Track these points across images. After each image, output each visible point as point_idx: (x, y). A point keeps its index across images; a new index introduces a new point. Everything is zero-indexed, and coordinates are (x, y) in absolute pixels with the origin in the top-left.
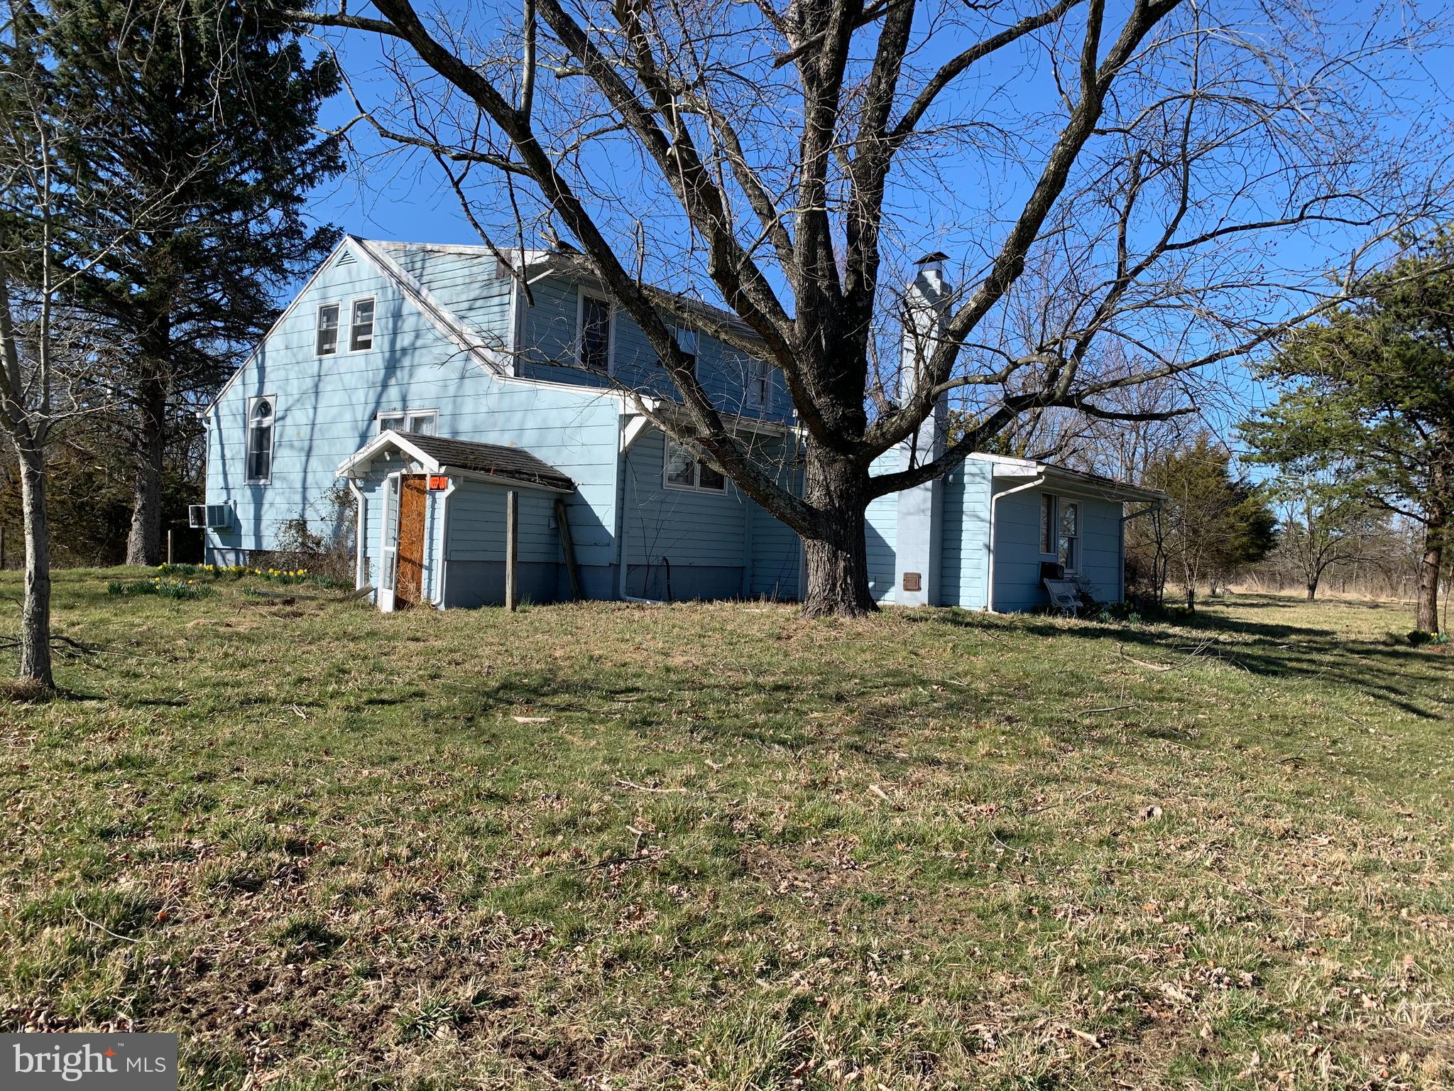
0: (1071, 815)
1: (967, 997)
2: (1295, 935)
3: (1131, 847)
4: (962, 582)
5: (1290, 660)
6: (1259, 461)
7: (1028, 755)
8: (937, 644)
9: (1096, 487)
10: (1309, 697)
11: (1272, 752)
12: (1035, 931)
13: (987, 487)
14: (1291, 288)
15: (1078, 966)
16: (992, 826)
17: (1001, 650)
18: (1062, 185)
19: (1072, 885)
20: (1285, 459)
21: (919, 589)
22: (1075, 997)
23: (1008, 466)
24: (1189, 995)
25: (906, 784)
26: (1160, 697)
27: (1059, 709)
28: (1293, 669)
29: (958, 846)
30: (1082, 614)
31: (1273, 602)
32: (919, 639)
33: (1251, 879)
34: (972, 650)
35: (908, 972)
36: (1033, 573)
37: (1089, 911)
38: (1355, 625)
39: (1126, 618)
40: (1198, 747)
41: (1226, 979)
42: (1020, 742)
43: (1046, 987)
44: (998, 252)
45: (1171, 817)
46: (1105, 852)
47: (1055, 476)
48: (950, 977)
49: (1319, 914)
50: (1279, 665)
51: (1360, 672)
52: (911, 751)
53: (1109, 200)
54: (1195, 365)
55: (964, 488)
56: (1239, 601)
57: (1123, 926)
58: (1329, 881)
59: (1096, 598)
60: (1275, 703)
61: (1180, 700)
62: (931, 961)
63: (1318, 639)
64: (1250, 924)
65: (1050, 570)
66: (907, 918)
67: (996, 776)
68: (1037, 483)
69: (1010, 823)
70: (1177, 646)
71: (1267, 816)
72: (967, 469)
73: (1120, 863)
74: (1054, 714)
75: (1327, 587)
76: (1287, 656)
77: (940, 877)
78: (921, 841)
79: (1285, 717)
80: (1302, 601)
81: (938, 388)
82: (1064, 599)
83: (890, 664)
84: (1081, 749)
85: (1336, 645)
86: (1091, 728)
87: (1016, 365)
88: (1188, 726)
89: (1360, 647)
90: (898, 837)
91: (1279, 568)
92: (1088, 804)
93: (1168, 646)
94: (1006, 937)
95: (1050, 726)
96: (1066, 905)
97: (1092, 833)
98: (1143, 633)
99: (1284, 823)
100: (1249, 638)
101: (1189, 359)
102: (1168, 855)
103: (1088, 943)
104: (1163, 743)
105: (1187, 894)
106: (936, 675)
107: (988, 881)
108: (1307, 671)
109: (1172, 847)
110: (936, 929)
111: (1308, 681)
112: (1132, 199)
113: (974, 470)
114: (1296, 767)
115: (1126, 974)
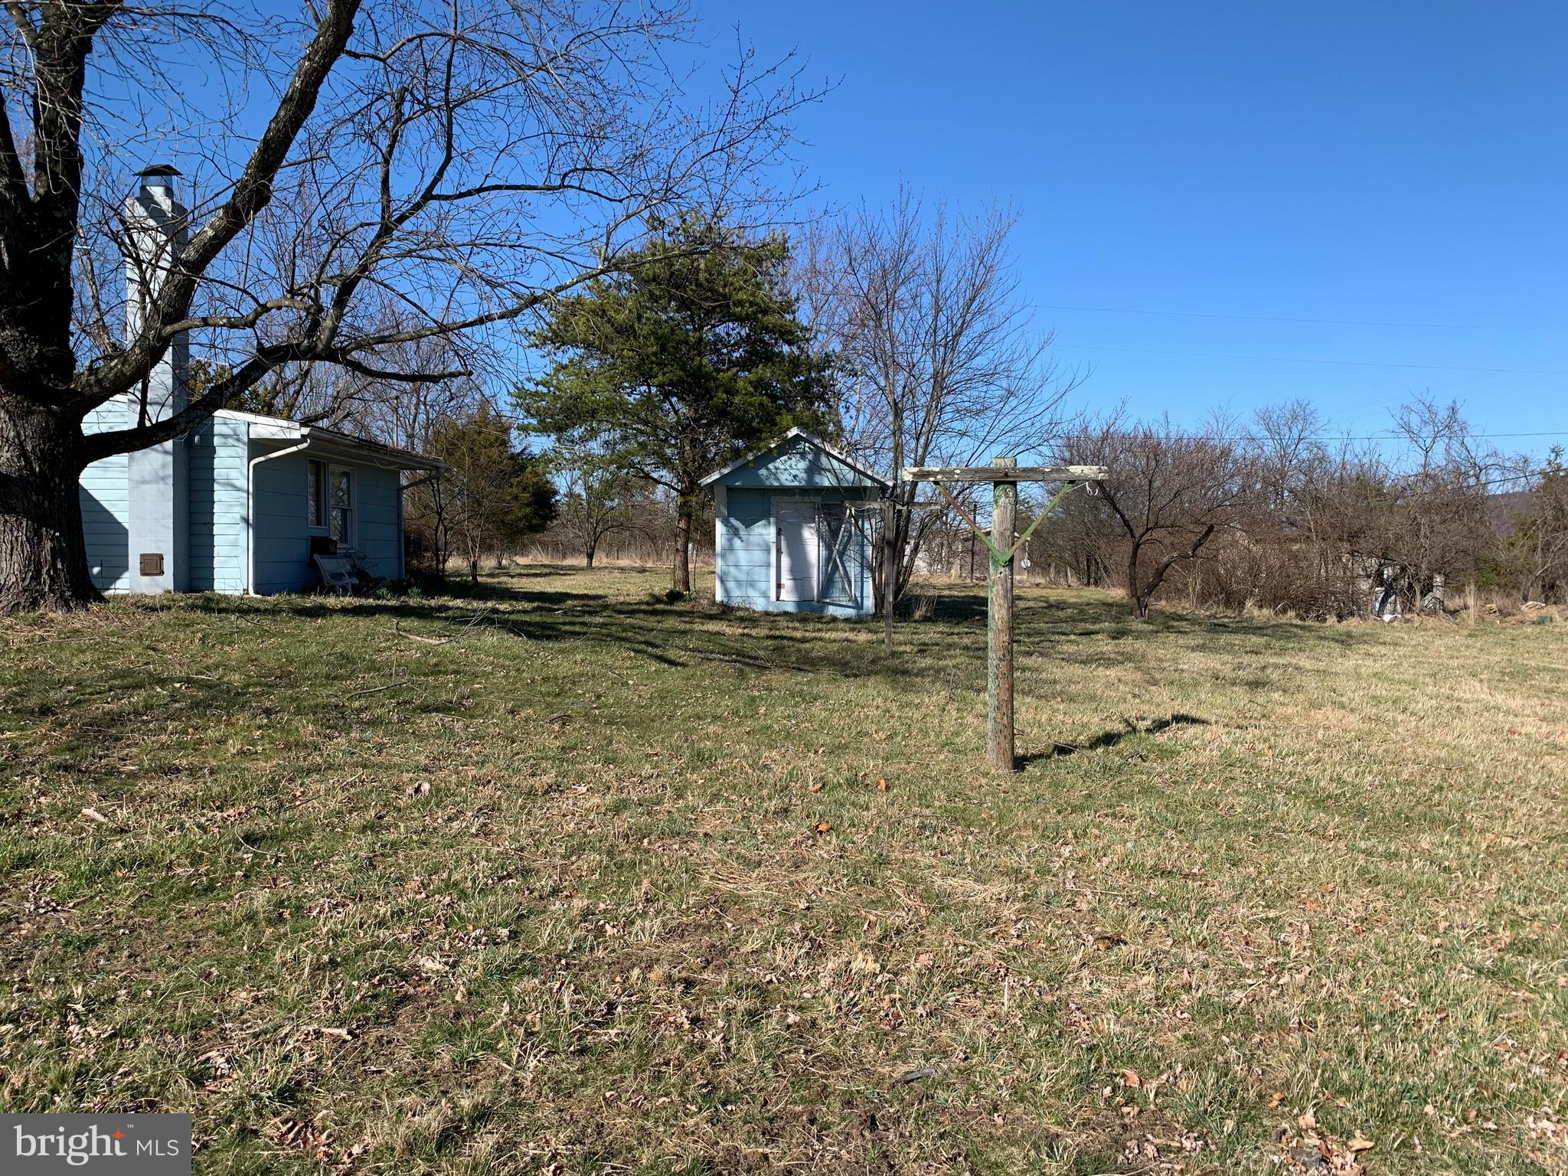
0: (332, 804)
1: (198, 1027)
2: (551, 882)
3: (397, 827)
4: (216, 562)
5: (564, 624)
6: (535, 430)
7: (288, 747)
8: (182, 636)
9: (366, 453)
10: (578, 657)
11: (542, 713)
12: (285, 935)
13: (243, 451)
14: (551, 254)
15: (332, 961)
16: (238, 831)
17: (261, 636)
18: (311, 106)
19: (330, 878)
20: (559, 429)
21: (162, 573)
22: (325, 994)
23: (266, 427)
24: (446, 963)
25: (133, 801)
26: (436, 670)
27: (326, 694)
28: (566, 632)
29: (196, 860)
30: (357, 592)
31: (555, 571)
32: (158, 632)
33: (514, 838)
34: (227, 639)
35: (120, 1016)
36: (301, 549)
37: (348, 902)
38: (625, 589)
39: (406, 593)
40: (472, 717)
41: (484, 939)
42: (278, 735)
43: (294, 990)
44: (239, 174)
45: (438, 790)
46: (370, 837)
47: (323, 440)
48: (176, 1008)
49: (574, 858)
50: (554, 629)
51: (624, 630)
52: (142, 761)
53: (370, 136)
54: (465, 325)
55: (215, 452)
56: (523, 571)
57: (382, 909)
58: (584, 825)
59: (373, 573)
60: (547, 666)
61: (456, 672)
62: (154, 996)
63: (591, 602)
64: (511, 881)
65: (322, 546)
66: (126, 953)
67: (248, 776)
68: (301, 447)
69: (262, 824)
70: (454, 618)
71: (533, 775)
72: (217, 429)
73: (384, 846)
74: (320, 700)
75: (603, 556)
76: (562, 620)
77: (171, 900)
78: (150, 862)
79: (556, 678)
80: (582, 569)
81: (169, 329)
82: (338, 576)
83: (119, 664)
84: (348, 734)
85: (606, 607)
86: (360, 710)
87: (265, 309)
88: (463, 698)
89: (626, 608)
90: (118, 862)
91: (562, 538)
92: (353, 790)
93: (446, 619)
94: (249, 948)
95: (315, 713)
96: (322, 901)
97: (355, 820)
98: (422, 608)
99: (547, 779)
100: (528, 606)
101: (460, 319)
102: (435, 829)
103: (344, 935)
104: (436, 717)
105: (451, 864)
106: (179, 672)
107: (232, 892)
108: (578, 634)
109: (440, 821)
110: (163, 959)
111: (579, 643)
112: (395, 139)
113: (226, 430)
114: (564, 724)
115: (383, 957)
